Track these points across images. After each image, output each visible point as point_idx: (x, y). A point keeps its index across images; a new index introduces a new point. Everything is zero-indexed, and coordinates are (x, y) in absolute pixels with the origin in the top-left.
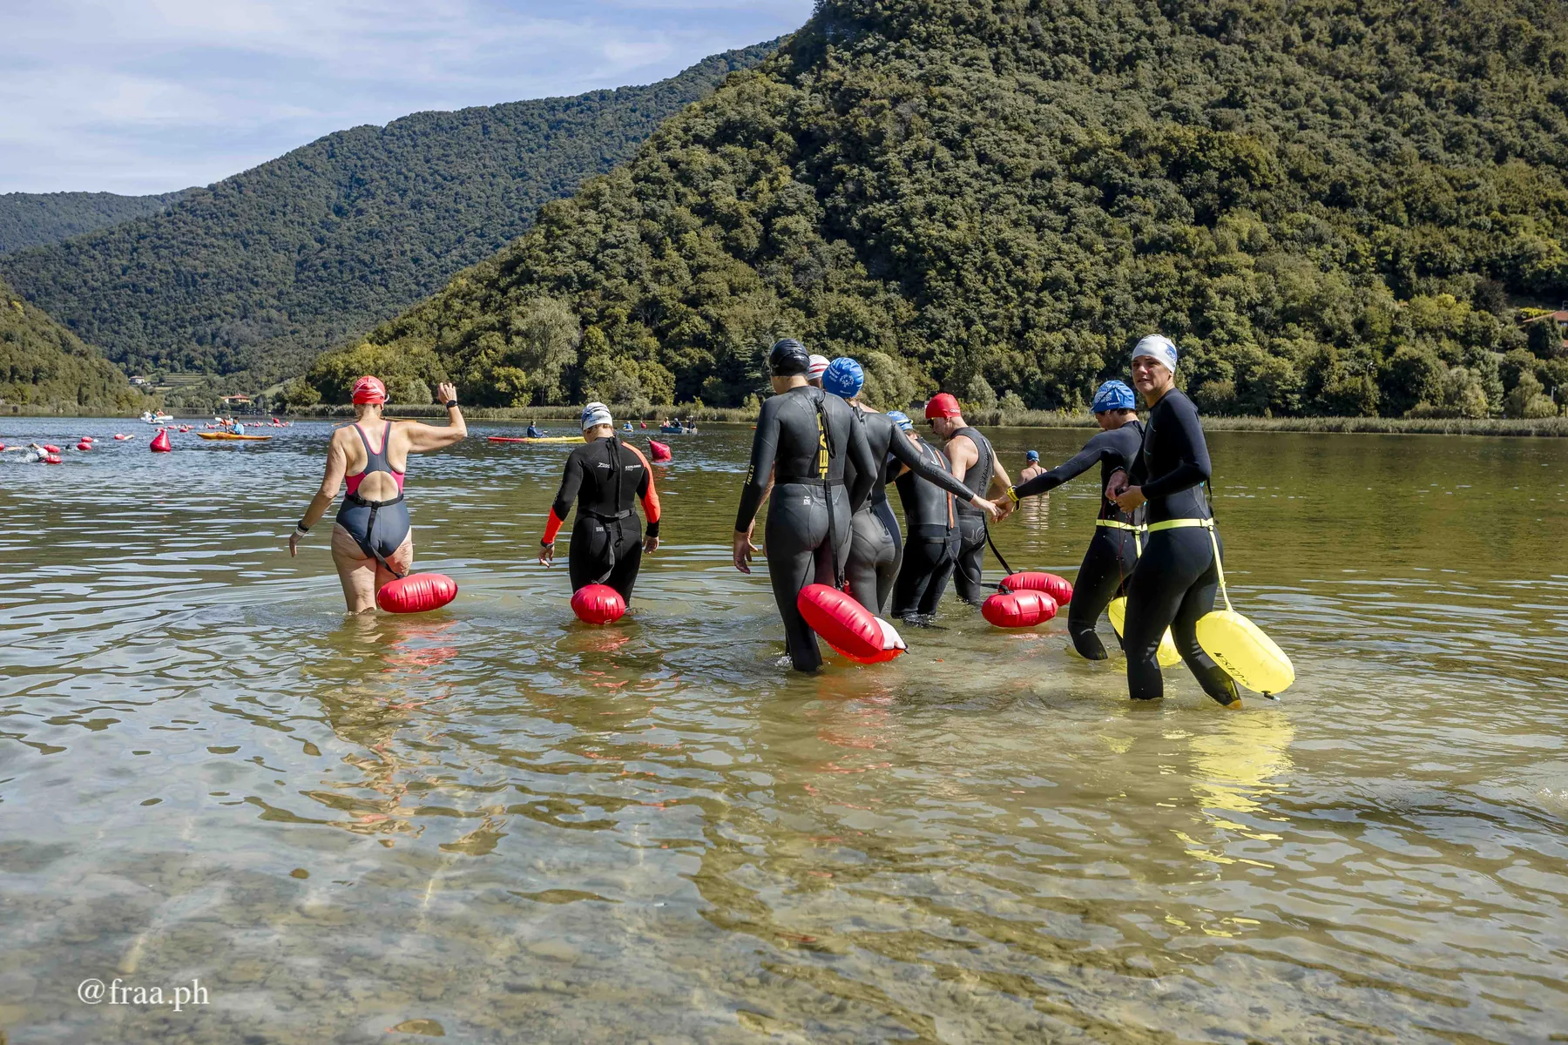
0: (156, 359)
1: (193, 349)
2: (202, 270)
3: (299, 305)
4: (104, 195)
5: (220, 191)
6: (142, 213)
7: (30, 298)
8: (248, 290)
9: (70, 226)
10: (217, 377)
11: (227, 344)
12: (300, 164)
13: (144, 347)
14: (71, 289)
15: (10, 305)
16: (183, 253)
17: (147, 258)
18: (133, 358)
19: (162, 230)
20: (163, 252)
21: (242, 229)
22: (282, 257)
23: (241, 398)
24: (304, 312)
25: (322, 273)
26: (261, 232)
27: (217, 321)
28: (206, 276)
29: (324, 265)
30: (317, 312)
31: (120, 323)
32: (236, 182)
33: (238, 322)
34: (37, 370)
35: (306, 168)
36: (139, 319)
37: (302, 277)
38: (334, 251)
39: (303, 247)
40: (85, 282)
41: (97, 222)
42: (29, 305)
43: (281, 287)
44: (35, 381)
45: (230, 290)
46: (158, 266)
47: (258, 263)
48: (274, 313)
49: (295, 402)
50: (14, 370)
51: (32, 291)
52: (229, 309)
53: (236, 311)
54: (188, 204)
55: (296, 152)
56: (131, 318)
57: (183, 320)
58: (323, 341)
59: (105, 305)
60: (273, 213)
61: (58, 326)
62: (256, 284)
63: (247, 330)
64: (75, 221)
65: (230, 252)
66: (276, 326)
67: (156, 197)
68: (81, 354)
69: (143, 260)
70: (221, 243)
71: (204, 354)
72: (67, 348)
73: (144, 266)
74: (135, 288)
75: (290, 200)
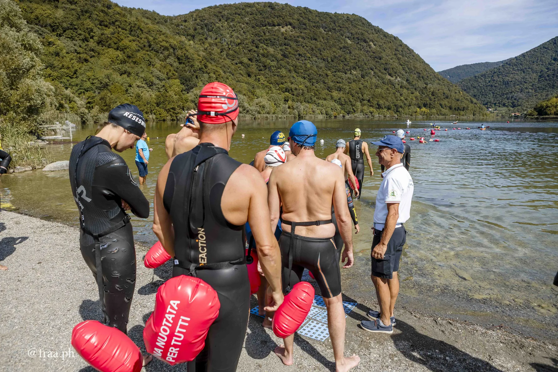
0: (495, 104)
1: (506, 101)
2: (510, 80)
3: (538, 88)
4: (486, 63)
5: (518, 58)
6: (496, 66)
7: (465, 90)
8: (523, 84)
9: (477, 71)
10: (511, 108)
11: (515, 99)
12: (544, 47)
13: (492, 101)
14: (475, 87)
15: (459, 92)
16: (506, 76)
17: (496, 78)
18: (489, 104)
19: (501, 70)
20: (500, 76)
21: (524, 68)
22: (535, 75)
23: (517, 114)
24: (540, 90)
25: (547, 78)
26: (529, 68)
27: (513, 93)
28: (511, 81)
29: (548, 76)
30: (544, 89)
31: (487, 95)
32: (523, 55)
33: (519, 93)
34: (464, 108)
35: (546, 48)
36: (492, 94)
37: (540, 79)
38: (552, 71)
39: (542, 71)
40: (479, 85)
41: (484, 70)
42: (465, 93)
43: (533, 83)
44: (463, 111)
45: (518, 85)
46: (498, 80)
47: (527, 77)
48: (530, 90)
49: (529, 115)
50: (458, 108)
51: (466, 88)
52: (517, 90)
53: (519, 91)
54: (509, 63)
55: (543, 44)
56: (490, 94)
57: (504, 94)
58: (545, 97)
59: (483, 91)
60: (533, 62)
61: (470, 97)
62: (526, 83)
63: (521, 95)
64: (478, 70)
65: (519, 74)
66: (530, 94)
67: (501, 62)
68: (475, 103)
69: (495, 79)
70: (517, 72)
71: (508, 102)
72: (472, 102)
73: (495, 80)
74: (492, 86)
75: (539, 58)
